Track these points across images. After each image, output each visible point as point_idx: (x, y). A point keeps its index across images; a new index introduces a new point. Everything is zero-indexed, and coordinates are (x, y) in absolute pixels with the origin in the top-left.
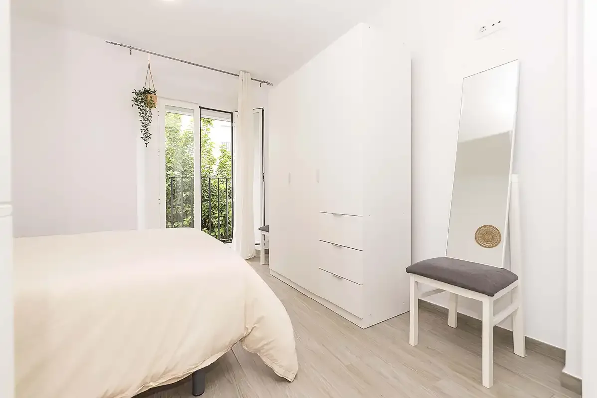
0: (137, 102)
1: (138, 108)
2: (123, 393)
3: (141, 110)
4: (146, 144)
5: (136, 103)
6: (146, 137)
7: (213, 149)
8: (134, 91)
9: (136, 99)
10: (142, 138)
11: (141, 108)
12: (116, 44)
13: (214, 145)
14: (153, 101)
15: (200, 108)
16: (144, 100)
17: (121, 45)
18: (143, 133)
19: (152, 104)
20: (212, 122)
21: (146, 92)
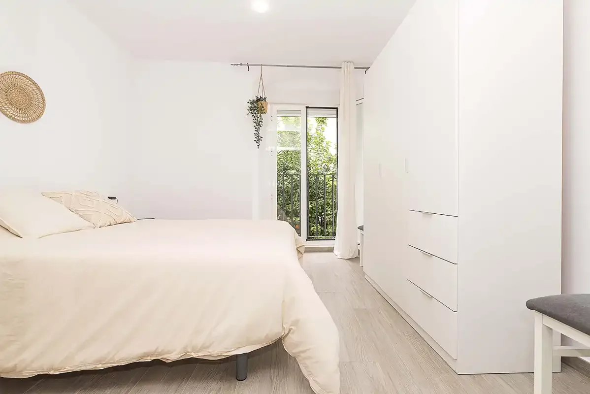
0: (251, 110)
1: (253, 116)
2: (169, 353)
3: (254, 117)
4: (258, 146)
5: (251, 112)
6: (258, 139)
7: (330, 148)
8: (249, 101)
9: (250, 108)
10: (255, 141)
11: (255, 115)
12: (237, 65)
13: (330, 144)
14: (263, 107)
15: (307, 108)
16: (256, 108)
17: (241, 64)
18: (256, 136)
19: (262, 110)
20: (326, 121)
21: (258, 100)
